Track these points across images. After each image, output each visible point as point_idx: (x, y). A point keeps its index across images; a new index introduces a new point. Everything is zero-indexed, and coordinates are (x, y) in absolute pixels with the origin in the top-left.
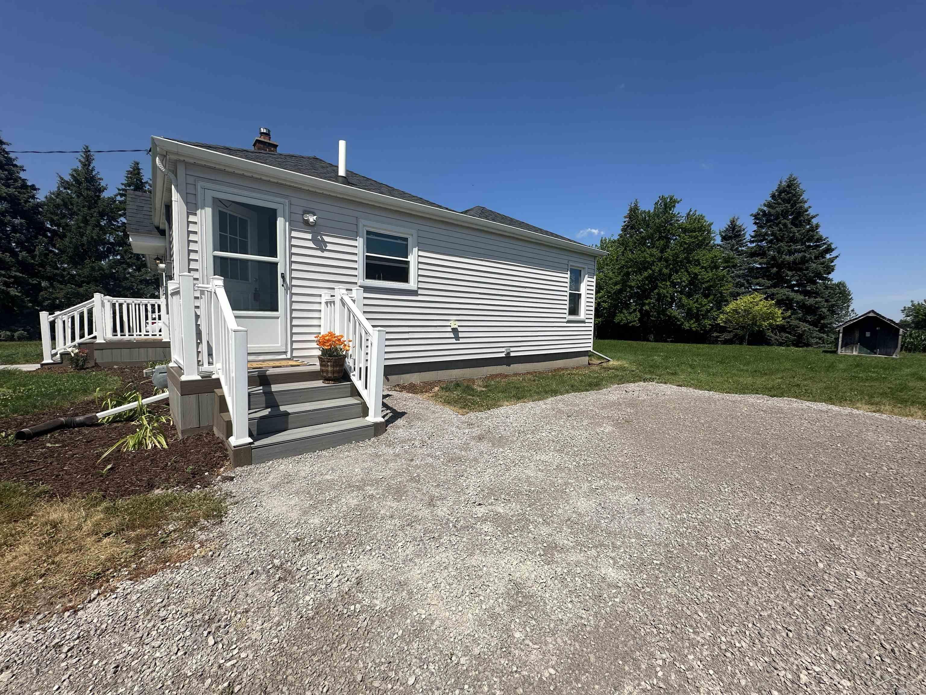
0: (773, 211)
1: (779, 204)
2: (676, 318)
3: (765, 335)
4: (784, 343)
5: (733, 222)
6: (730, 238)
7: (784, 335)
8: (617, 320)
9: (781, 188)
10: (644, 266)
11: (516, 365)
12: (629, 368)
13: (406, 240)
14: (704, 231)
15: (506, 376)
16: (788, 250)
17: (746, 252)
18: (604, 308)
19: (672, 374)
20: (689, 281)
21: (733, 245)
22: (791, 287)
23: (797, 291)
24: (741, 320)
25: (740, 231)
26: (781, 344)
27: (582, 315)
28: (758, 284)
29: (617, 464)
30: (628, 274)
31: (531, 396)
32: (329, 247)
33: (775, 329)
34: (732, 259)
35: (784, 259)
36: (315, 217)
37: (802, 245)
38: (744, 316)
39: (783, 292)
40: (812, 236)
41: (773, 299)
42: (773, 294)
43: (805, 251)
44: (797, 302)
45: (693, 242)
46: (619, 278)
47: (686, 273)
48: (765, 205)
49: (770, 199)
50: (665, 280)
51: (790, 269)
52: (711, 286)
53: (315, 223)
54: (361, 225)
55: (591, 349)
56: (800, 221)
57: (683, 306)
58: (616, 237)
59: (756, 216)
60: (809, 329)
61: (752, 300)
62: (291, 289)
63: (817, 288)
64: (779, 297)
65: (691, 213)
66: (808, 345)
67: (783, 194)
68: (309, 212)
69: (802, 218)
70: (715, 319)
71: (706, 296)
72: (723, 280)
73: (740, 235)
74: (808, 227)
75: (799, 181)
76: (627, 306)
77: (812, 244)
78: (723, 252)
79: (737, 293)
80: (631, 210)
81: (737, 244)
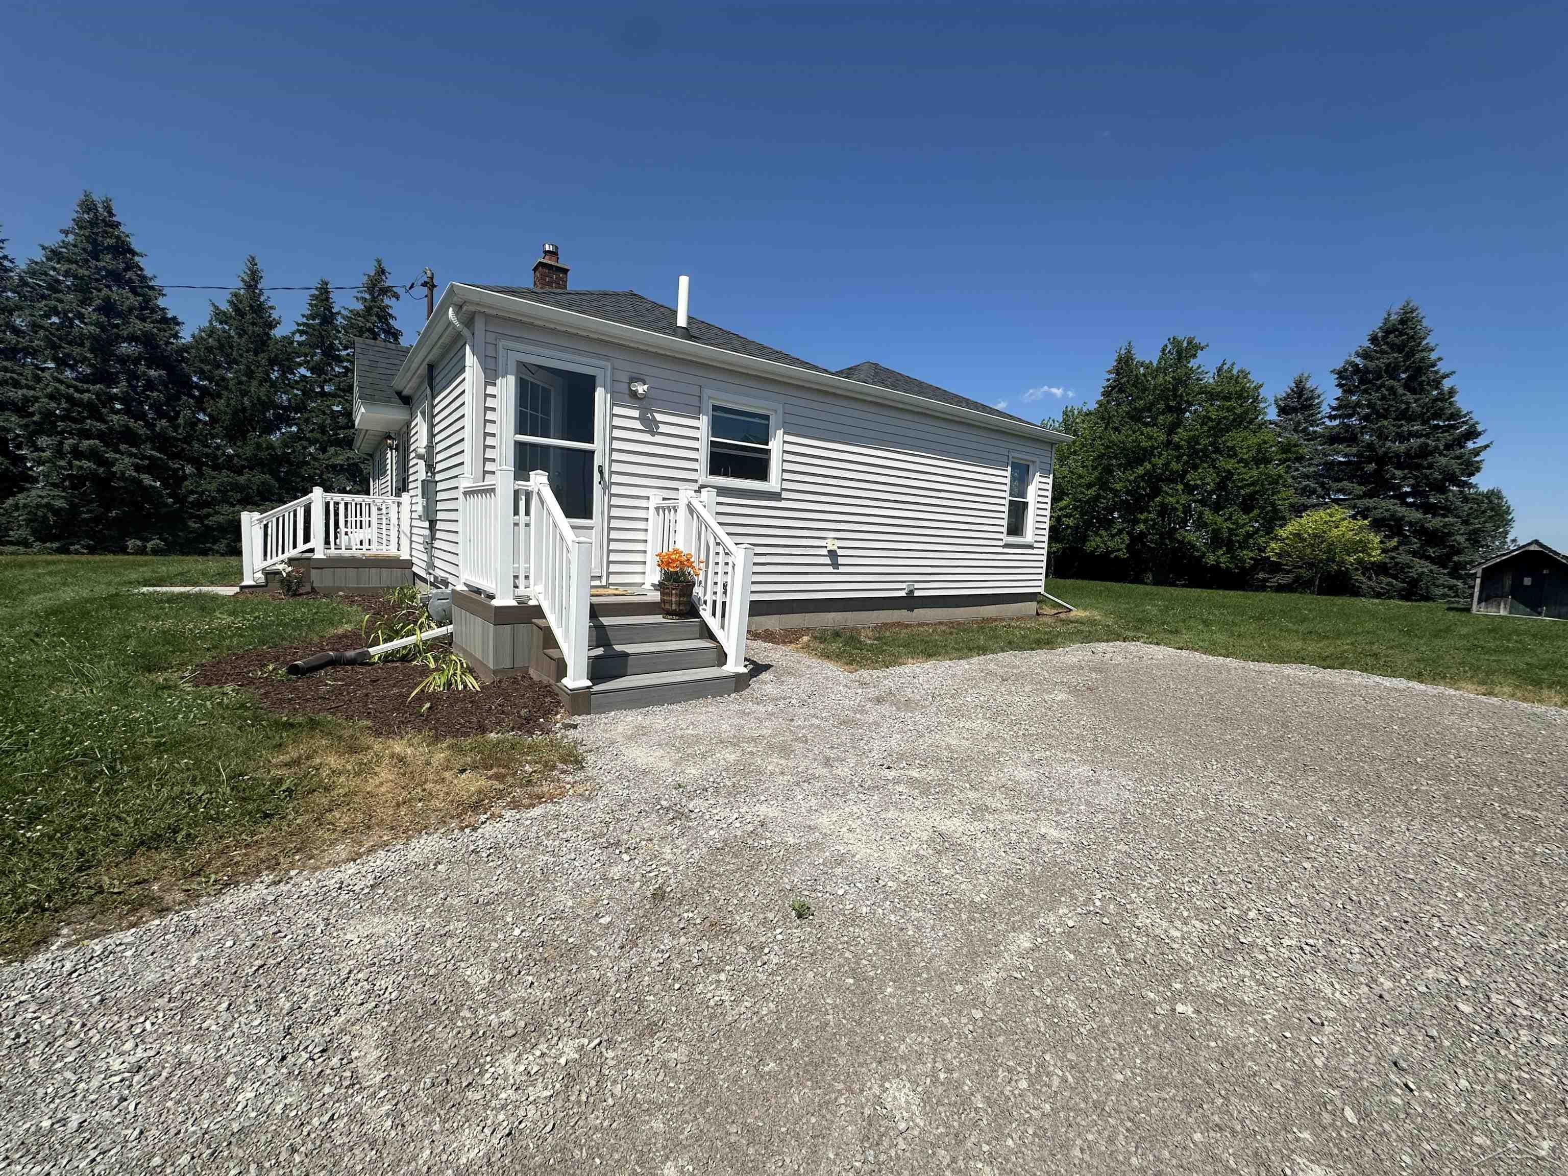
0: (1371, 365)
1: (1383, 352)
2: (1193, 546)
3: (1351, 579)
4: (1383, 594)
5: (1299, 383)
6: (1294, 410)
7: (1385, 580)
8: (1089, 546)
9: (1389, 325)
10: (1137, 457)
11: (921, 610)
12: (1103, 622)
13: (767, 418)
14: (1248, 397)
15: (907, 626)
16: (1397, 433)
17: (1322, 436)
18: (1068, 526)
19: (1171, 632)
20: (1218, 484)
21: (1299, 423)
22: (1402, 497)
23: (1410, 505)
24: (1308, 551)
25: (1312, 398)
26: (1378, 595)
27: (1029, 536)
28: (1339, 491)
29: (1070, 736)
30: (1108, 470)
31: (947, 652)
32: (663, 429)
33: (1367, 569)
34: (1295, 446)
35: (1389, 448)
36: (646, 387)
37: (1422, 424)
38: (1313, 545)
39: (1386, 505)
40: (1442, 409)
41: (1365, 518)
42: (1368, 509)
43: (1427, 436)
44: (1410, 524)
45: (1224, 418)
46: (1093, 478)
47: (1211, 470)
48: (1358, 355)
49: (1367, 344)
50: (1174, 481)
51: (1399, 467)
52: (1256, 492)
53: (645, 396)
54: (705, 397)
55: (1041, 590)
56: (1421, 383)
57: (1205, 525)
58: (1093, 406)
59: (1341, 374)
60: (1431, 571)
61: (1328, 518)
62: (610, 489)
63: (1447, 500)
64: (1378, 514)
65: (1225, 367)
66: (1427, 598)
67: (1392, 336)
68: (637, 380)
69: (1424, 378)
70: (1262, 550)
71: (1247, 509)
72: (1277, 483)
73: (1311, 405)
74: (1435, 393)
75: (1421, 312)
76: (1108, 523)
77: (1441, 424)
78: (1280, 435)
79: (1303, 505)
80: (1119, 361)
81: (1306, 421)
